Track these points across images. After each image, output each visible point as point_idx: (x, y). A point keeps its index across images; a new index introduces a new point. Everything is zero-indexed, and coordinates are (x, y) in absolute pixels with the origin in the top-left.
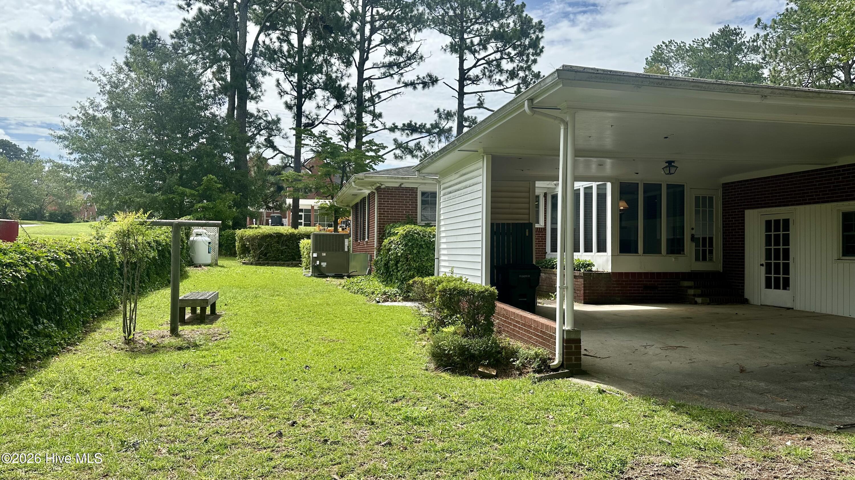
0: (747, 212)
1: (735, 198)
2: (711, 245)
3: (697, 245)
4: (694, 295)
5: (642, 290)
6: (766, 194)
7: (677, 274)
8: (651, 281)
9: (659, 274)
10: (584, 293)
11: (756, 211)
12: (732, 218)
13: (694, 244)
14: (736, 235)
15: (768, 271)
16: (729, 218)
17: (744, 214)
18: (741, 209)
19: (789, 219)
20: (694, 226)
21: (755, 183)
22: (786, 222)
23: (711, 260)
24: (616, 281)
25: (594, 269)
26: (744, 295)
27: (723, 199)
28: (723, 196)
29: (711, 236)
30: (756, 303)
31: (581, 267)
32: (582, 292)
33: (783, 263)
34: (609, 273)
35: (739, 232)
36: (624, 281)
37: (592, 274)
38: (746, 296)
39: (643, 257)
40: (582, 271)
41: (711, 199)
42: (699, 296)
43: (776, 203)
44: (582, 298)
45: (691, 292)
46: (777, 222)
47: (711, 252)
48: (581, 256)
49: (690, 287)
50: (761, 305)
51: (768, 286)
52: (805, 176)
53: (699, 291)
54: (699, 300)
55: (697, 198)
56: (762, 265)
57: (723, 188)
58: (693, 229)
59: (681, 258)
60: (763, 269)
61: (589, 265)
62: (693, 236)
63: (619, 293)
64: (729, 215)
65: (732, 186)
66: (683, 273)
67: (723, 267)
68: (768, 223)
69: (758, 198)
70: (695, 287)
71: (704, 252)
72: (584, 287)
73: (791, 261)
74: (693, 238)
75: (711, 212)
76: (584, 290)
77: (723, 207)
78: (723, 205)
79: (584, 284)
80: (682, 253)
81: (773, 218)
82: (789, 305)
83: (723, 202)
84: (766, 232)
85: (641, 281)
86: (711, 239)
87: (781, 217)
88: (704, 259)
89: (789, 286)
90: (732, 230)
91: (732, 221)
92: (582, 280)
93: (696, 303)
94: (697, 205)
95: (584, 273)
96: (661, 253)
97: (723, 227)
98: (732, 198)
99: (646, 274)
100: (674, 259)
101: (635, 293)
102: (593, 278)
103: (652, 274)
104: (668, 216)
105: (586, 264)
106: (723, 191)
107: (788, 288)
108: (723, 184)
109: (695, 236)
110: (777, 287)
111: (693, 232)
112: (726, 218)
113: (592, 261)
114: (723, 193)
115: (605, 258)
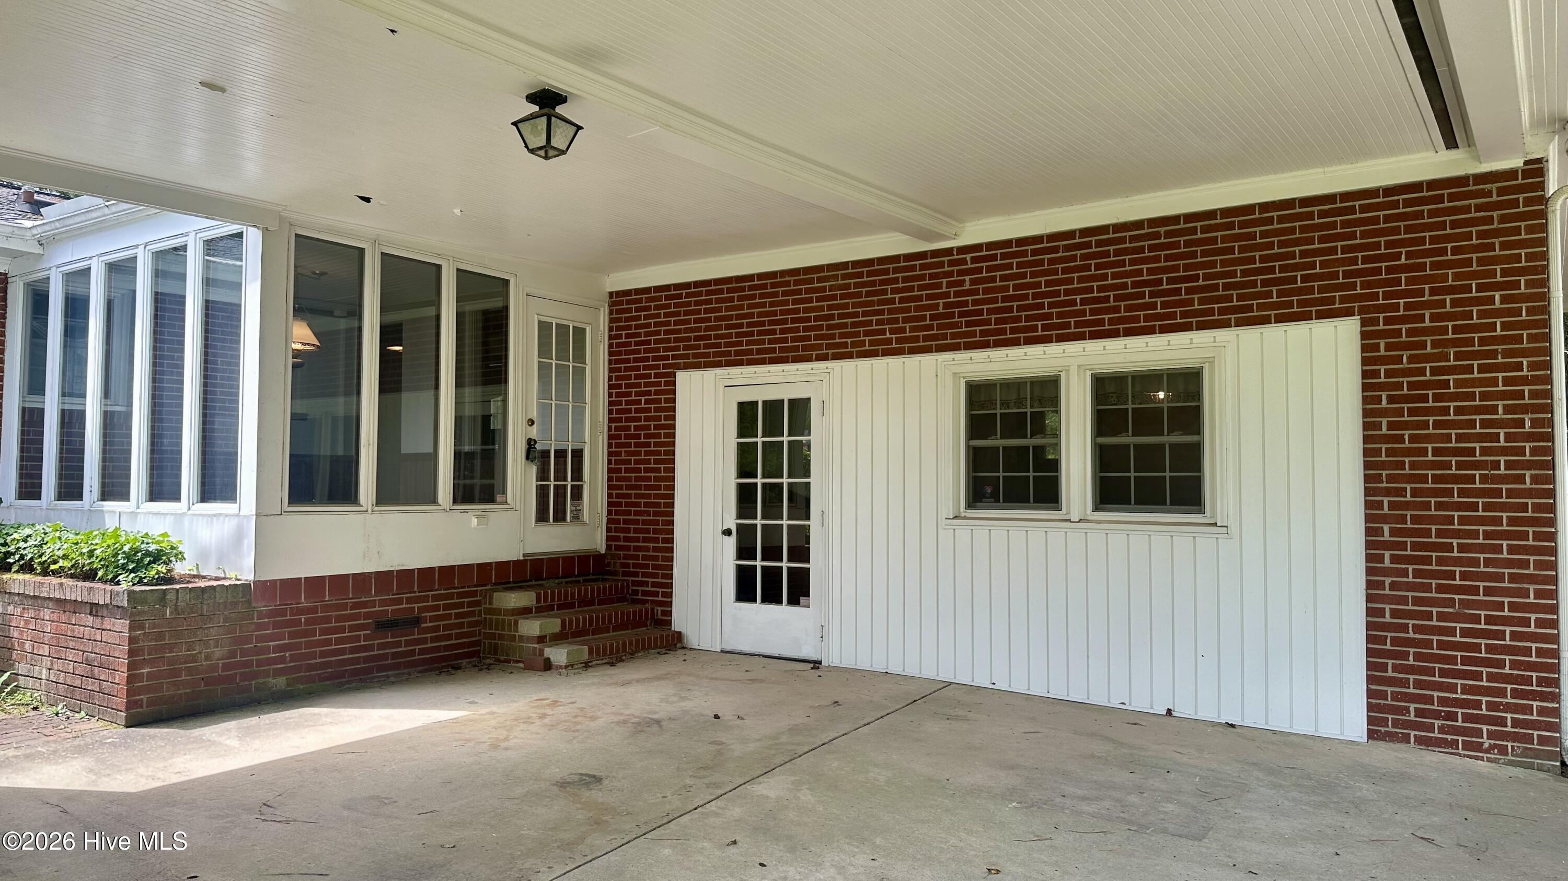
0: (682, 377)
1: (647, 334)
2: (578, 474)
3: (543, 475)
4: (541, 639)
5: (366, 638)
6: (741, 326)
7: (484, 568)
8: (399, 601)
9: (427, 573)
10: (131, 679)
11: (710, 375)
12: (637, 394)
13: (534, 468)
14: (648, 445)
15: (745, 551)
16: (629, 394)
17: (674, 383)
18: (665, 367)
19: (809, 399)
20: (534, 415)
21: (708, 293)
22: (800, 408)
23: (577, 517)
24: (271, 614)
25: (180, 568)
26: (669, 623)
27: (610, 338)
28: (611, 329)
29: (578, 446)
30: (705, 645)
31: (124, 567)
32: (121, 675)
33: (789, 526)
34: (246, 586)
35: (658, 436)
36: (302, 611)
37: (171, 596)
38: (676, 626)
39: (376, 516)
40: (124, 586)
41: (580, 333)
42: (558, 638)
43: (773, 350)
44: (121, 701)
45: (531, 627)
46: (773, 407)
47: (577, 494)
48: (134, 515)
49: (525, 612)
50: (722, 651)
51: (745, 593)
52: (860, 275)
53: (554, 625)
54: (558, 654)
55: (544, 327)
56: (727, 532)
57: (612, 304)
58: (531, 422)
59: (496, 515)
60: (730, 544)
61: (157, 557)
62: (531, 443)
63: (282, 660)
64: (627, 386)
65: (640, 301)
66: (502, 566)
67: (609, 539)
68: (746, 411)
69: (717, 337)
70: (540, 610)
71: (560, 492)
72: (131, 653)
73: (814, 523)
74: (531, 451)
75: (580, 373)
76: (131, 666)
77: (610, 362)
78: (611, 354)
79: (131, 640)
80: (499, 498)
81: (760, 395)
82: (808, 652)
83: (611, 346)
84: (738, 437)
85: (364, 605)
86: (578, 454)
87: (785, 394)
88: (560, 517)
89: (807, 594)
90: (636, 428)
91: (639, 402)
92: (122, 625)
93: (548, 666)
94: (544, 350)
95: (131, 594)
96: (434, 501)
97: (610, 420)
98: (639, 335)
99: (383, 578)
100: (475, 521)
101: (342, 652)
102: (176, 610)
103: (405, 576)
104: (460, 383)
105: (148, 553)
106: (611, 313)
107: (803, 600)
108: (611, 294)
109: (538, 447)
110: (772, 597)
111: (534, 432)
112: (618, 395)
113: (174, 540)
114: (611, 321)
115: (228, 527)
